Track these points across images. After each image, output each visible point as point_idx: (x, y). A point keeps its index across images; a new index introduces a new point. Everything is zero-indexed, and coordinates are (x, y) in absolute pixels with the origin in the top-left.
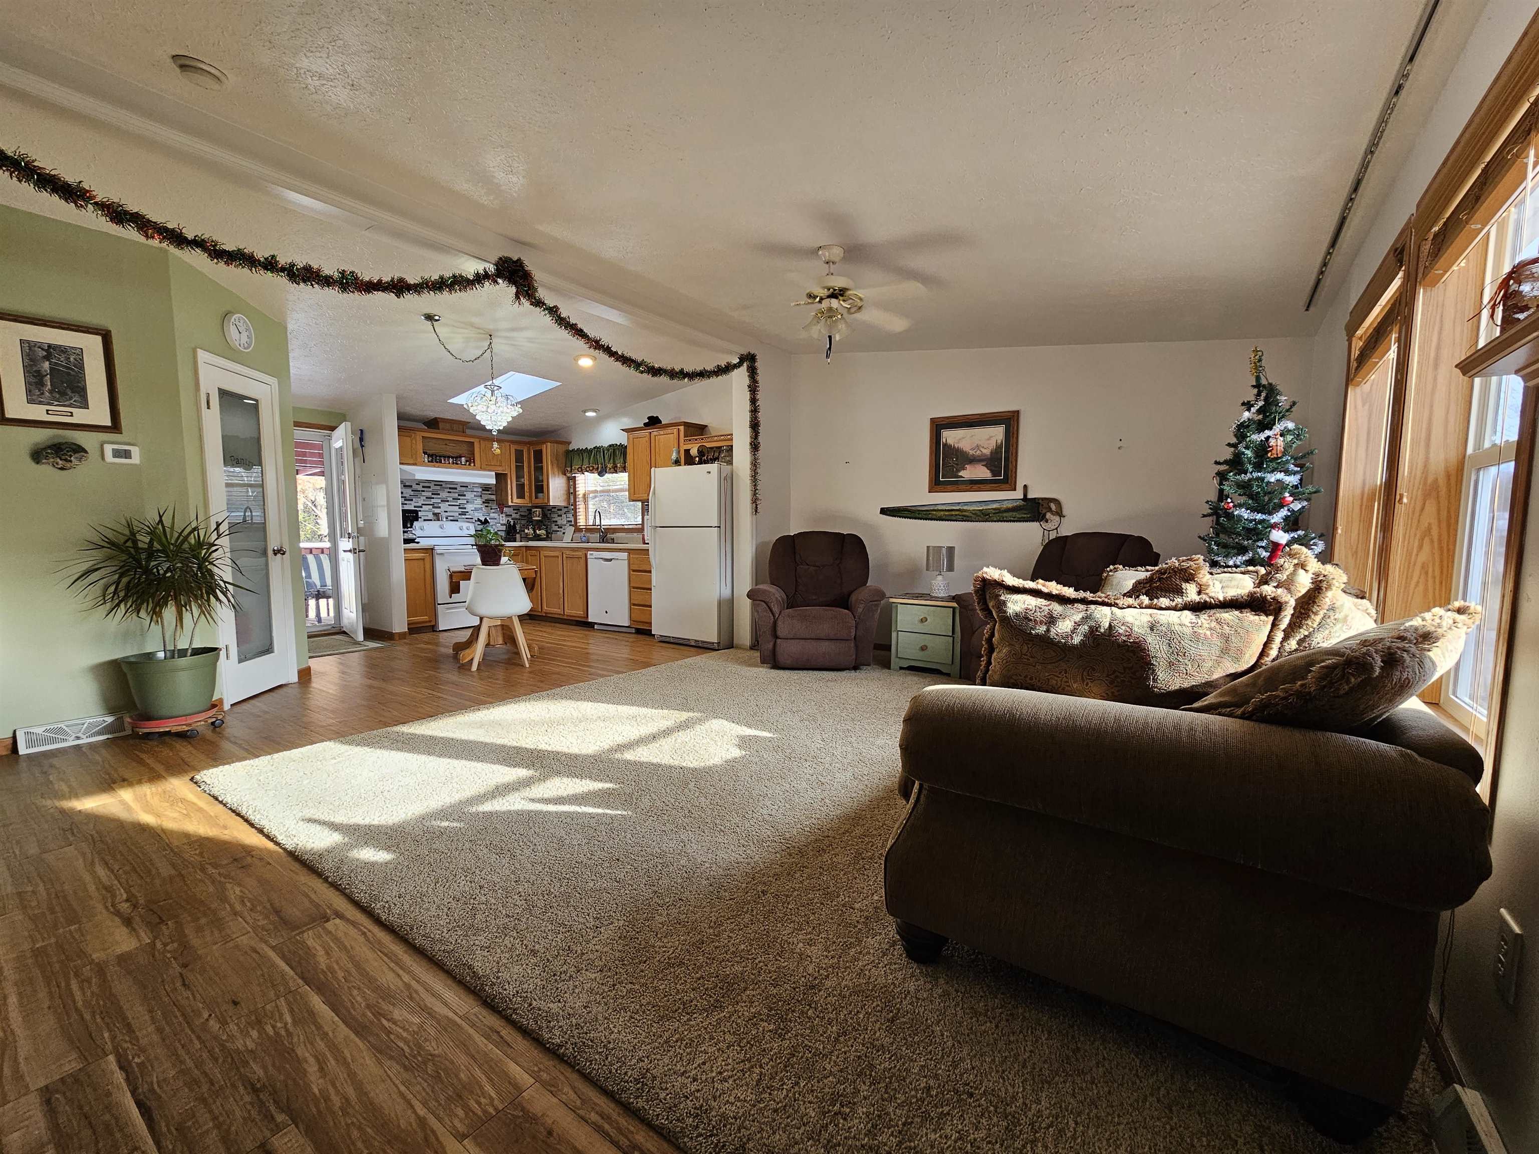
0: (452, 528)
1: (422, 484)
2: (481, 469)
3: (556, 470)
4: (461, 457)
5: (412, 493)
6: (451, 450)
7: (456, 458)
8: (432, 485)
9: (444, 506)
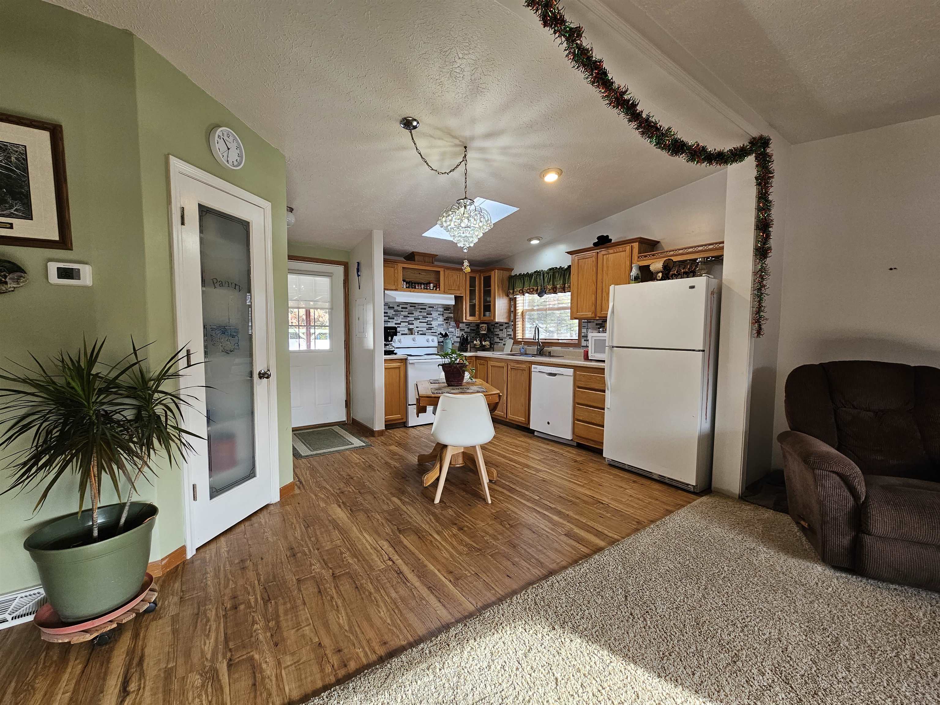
0: (421, 340)
1: (401, 306)
2: (445, 293)
3: (501, 292)
4: (430, 283)
5: (394, 313)
6: (423, 278)
7: (427, 284)
8: (408, 306)
9: (416, 323)
